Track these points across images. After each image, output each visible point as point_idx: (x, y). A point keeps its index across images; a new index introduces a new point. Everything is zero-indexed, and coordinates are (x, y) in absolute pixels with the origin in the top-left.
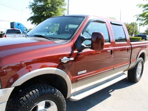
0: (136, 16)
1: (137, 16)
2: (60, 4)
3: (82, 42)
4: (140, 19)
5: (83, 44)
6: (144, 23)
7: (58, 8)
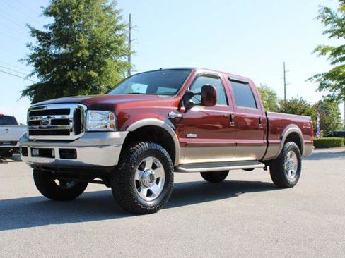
0: (316, 76)
1: (319, 78)
2: (113, 52)
3: (190, 98)
4: (328, 86)
5: (191, 101)
6: (339, 95)
7: (108, 60)
